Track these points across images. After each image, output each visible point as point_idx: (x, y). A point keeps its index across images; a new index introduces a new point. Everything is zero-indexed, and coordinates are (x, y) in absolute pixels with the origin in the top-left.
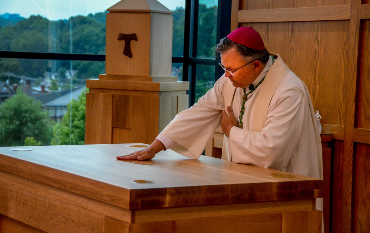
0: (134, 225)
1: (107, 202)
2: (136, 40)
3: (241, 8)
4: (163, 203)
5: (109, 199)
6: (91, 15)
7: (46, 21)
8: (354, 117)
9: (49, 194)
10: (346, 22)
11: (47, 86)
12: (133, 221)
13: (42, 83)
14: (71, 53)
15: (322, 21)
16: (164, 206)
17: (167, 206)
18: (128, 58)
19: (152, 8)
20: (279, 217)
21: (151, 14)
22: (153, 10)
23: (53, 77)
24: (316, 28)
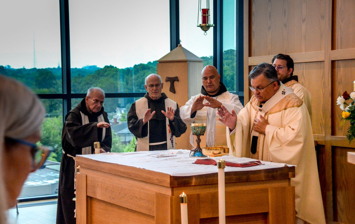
0: (174, 197)
1: (156, 184)
2: (178, 81)
3: (250, 55)
4: (191, 183)
5: (158, 182)
6: (150, 63)
7: (116, 70)
8: (331, 129)
9: (121, 182)
10: (322, 63)
11: (118, 119)
12: (173, 194)
13: (115, 117)
14: (134, 92)
15: (306, 62)
16: (192, 185)
17: (193, 184)
18: (173, 94)
19: (189, 59)
20: (266, 191)
21: (188, 62)
22: (189, 60)
23: (123, 112)
24: (302, 67)
